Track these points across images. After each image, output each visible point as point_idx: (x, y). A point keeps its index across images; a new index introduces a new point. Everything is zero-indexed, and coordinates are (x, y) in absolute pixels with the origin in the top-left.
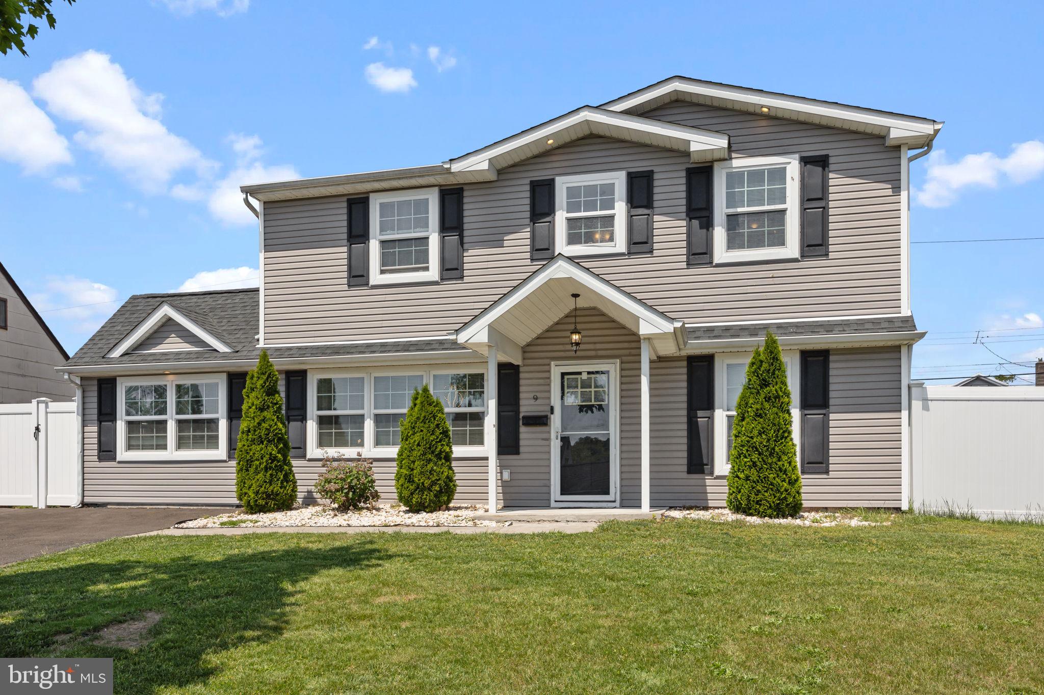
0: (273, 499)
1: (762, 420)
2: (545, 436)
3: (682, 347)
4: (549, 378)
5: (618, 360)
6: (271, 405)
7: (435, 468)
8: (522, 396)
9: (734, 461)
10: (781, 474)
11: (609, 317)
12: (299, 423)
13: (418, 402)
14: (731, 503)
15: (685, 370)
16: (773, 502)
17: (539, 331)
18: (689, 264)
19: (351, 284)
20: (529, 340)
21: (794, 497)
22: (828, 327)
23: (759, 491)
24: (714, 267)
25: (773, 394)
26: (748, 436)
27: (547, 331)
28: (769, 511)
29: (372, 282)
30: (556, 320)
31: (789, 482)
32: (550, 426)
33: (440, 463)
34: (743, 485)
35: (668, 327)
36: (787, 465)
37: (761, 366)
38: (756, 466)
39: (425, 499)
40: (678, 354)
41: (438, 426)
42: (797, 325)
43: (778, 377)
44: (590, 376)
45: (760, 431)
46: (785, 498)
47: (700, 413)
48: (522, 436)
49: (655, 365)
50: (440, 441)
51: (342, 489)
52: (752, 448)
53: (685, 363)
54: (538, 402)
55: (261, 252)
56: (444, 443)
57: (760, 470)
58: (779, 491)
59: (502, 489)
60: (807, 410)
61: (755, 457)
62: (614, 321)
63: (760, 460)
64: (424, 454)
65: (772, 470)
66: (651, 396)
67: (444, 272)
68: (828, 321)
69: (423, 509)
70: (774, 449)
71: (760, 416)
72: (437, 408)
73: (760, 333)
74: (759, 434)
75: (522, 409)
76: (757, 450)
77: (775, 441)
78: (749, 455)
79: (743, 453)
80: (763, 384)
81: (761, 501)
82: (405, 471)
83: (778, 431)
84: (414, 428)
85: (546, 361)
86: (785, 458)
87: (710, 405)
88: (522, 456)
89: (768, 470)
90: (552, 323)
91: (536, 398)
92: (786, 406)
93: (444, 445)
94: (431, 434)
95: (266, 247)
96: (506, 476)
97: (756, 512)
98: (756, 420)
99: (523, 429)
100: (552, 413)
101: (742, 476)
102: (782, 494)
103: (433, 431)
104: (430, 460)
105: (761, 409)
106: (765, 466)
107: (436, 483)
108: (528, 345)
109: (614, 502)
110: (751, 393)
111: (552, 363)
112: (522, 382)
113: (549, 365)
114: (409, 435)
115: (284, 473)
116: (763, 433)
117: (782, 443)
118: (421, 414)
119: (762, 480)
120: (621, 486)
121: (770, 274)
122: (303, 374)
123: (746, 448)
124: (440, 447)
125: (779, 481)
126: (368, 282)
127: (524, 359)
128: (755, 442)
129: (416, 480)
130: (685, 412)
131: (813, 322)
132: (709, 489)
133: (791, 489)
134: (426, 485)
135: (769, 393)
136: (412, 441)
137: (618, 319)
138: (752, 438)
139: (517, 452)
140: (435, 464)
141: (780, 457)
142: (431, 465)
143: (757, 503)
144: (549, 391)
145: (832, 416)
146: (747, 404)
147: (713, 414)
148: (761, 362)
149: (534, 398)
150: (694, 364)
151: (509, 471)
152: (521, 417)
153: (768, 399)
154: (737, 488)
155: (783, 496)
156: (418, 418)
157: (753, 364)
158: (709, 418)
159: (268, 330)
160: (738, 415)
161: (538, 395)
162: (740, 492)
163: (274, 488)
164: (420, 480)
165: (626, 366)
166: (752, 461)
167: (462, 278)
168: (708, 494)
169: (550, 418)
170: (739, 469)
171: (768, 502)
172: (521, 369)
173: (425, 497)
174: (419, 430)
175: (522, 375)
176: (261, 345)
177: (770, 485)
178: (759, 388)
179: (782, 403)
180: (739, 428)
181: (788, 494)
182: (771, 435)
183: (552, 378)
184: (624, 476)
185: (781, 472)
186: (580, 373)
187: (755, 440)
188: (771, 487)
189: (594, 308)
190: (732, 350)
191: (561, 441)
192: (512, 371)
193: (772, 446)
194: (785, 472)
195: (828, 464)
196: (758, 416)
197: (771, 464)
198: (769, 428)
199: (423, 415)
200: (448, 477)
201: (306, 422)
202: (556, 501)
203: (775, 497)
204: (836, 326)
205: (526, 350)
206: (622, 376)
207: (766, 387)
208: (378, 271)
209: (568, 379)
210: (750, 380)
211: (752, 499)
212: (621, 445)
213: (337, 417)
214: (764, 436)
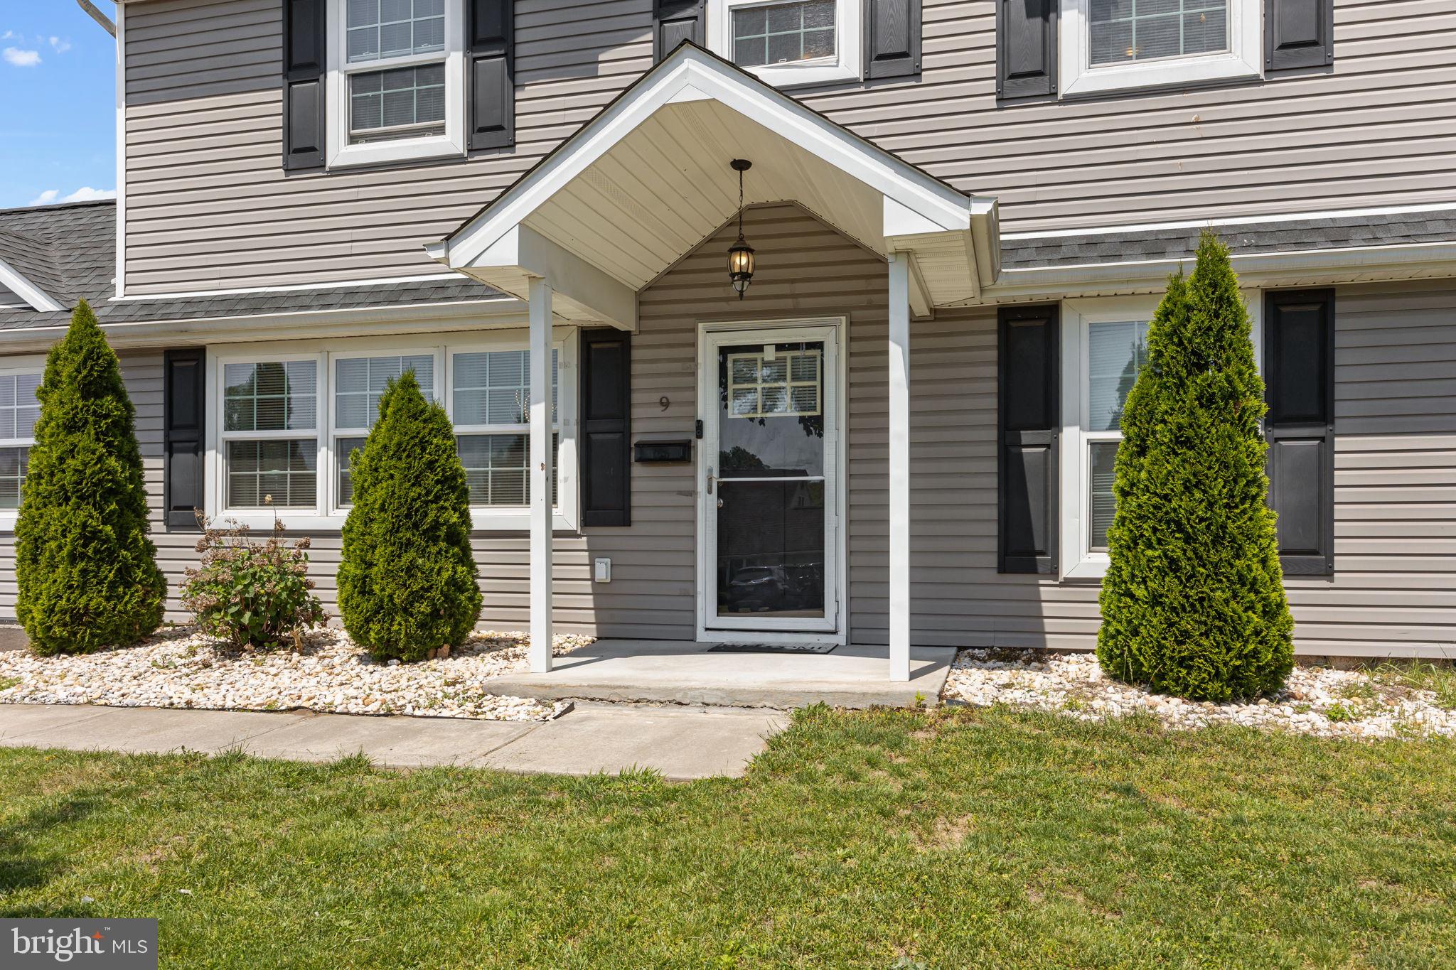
0: (88, 624)
1: (1191, 453)
2: (684, 485)
3: (988, 282)
4: (694, 359)
5: (844, 318)
6: (91, 419)
7: (420, 561)
8: (636, 398)
9: (1122, 554)
10: (1243, 591)
11: (824, 223)
12: (191, 456)
13: (389, 411)
14: (1111, 658)
15: (992, 339)
16: (1226, 664)
17: (673, 258)
18: (1003, 100)
19: (290, 167)
20: (651, 276)
21: (1276, 650)
22: (1339, 233)
23: (1186, 634)
24: (1061, 103)
25: (1221, 389)
26: (1155, 493)
27: (690, 256)
28: (1215, 687)
29: (332, 160)
30: (708, 231)
31: (1264, 611)
32: (695, 464)
33: (434, 549)
34: (1144, 616)
35: (955, 216)
36: (1256, 566)
37: (1188, 320)
38: (1178, 569)
39: (398, 632)
40: (975, 303)
41: (431, 465)
42: (1258, 231)
43: (1230, 345)
44: (782, 354)
45: (1189, 480)
46: (1255, 653)
47: (1027, 436)
48: (636, 485)
49: (922, 328)
50: (437, 499)
51: (226, 605)
52: (1168, 523)
53: (993, 324)
54: (671, 411)
55: (120, 107)
56: (447, 504)
57: (1188, 580)
58: (1240, 635)
59: (595, 600)
60: (1278, 427)
61: (1175, 546)
62: (834, 232)
63: (1190, 554)
64: (394, 530)
65: (1220, 581)
66: (912, 397)
67: (477, 136)
68: (1333, 220)
69: (394, 654)
70: (1223, 527)
71: (1188, 443)
72: (430, 426)
73: (1169, 249)
74: (1186, 488)
75: (637, 427)
76: (1180, 528)
77: (1227, 506)
78: (1159, 541)
79: (1142, 535)
80: (1194, 364)
81: (1192, 659)
82: (352, 569)
83: (1235, 481)
84: (376, 470)
85: (686, 323)
86: (1252, 550)
87: (1050, 418)
88: (635, 529)
89: (1210, 582)
90: (700, 239)
91: (665, 404)
92: (1252, 418)
93: (446, 509)
94: (413, 485)
95: (129, 96)
96: (602, 572)
97: (1178, 685)
98: (1177, 454)
99: (637, 470)
100: (700, 435)
101: (1140, 592)
102: (1246, 642)
103: (417, 477)
104: (409, 544)
105: (1191, 425)
106: (1202, 570)
107: (422, 597)
108: (650, 287)
109: (835, 633)
110: (1164, 386)
111: (700, 325)
112: (636, 368)
113: (694, 330)
114: (366, 484)
115: (116, 566)
116: (1196, 486)
117: (1244, 512)
118: (391, 439)
119: (1192, 605)
120: (850, 598)
121: (1192, 115)
122: (198, 354)
123: (1151, 523)
124: (432, 515)
125: (1240, 610)
126: (325, 160)
127: (640, 318)
128: (1175, 510)
129: (376, 588)
130: (993, 434)
131: (1296, 222)
132: (1047, 609)
133: (1268, 628)
134: (397, 601)
135: (1209, 386)
136: (371, 499)
137: (842, 225)
138: (1166, 498)
139: (627, 522)
140: (423, 553)
141: (1240, 547)
142: (411, 554)
143: (1182, 662)
144: (694, 388)
145: (1340, 443)
146: (1151, 413)
147: (1057, 439)
148: (1189, 308)
149: (662, 403)
150: (1013, 324)
151: (608, 560)
152: (633, 446)
153: (1206, 400)
154: (1130, 622)
155: (1251, 647)
156: (385, 447)
157: (1166, 315)
158: (1048, 446)
159: (133, 265)
160: (1129, 440)
161: (670, 395)
162: (1136, 633)
163: (91, 599)
164: (383, 590)
165: (858, 331)
166: (1166, 556)
167: (512, 146)
168: (1046, 621)
169: (696, 447)
170: (1133, 576)
171: (1212, 663)
172: (635, 341)
173: (395, 628)
174: (386, 475)
175: (636, 354)
176: (119, 296)
177: (1214, 618)
178: (1184, 374)
179: (1244, 410)
180: (1132, 473)
181: (1261, 643)
182: (1216, 492)
183: (700, 360)
184: (857, 575)
185: (1244, 585)
186: (759, 348)
187: (1174, 504)
188: (1217, 623)
189: (791, 204)
190: (1104, 290)
191: (719, 496)
192: (616, 345)
193: (1220, 520)
194: (1253, 588)
195: (1331, 555)
196: (1183, 444)
197: (1216, 566)
198: (1211, 473)
199: (396, 440)
200: (452, 581)
201: (204, 454)
202: (707, 629)
203: (1229, 650)
204: (1353, 230)
205: (645, 298)
206: (851, 354)
207: (1201, 372)
208: (343, 136)
209: (735, 361)
210: (1159, 354)
211: (1168, 653)
212: (850, 507)
213: (295, 443)
214: (1198, 495)
